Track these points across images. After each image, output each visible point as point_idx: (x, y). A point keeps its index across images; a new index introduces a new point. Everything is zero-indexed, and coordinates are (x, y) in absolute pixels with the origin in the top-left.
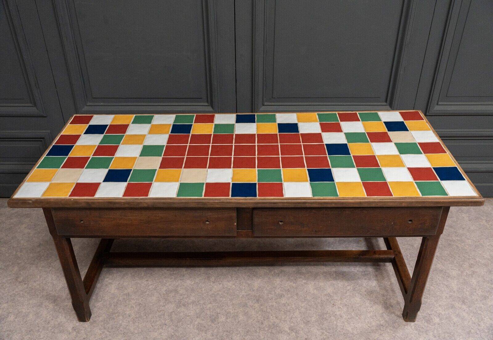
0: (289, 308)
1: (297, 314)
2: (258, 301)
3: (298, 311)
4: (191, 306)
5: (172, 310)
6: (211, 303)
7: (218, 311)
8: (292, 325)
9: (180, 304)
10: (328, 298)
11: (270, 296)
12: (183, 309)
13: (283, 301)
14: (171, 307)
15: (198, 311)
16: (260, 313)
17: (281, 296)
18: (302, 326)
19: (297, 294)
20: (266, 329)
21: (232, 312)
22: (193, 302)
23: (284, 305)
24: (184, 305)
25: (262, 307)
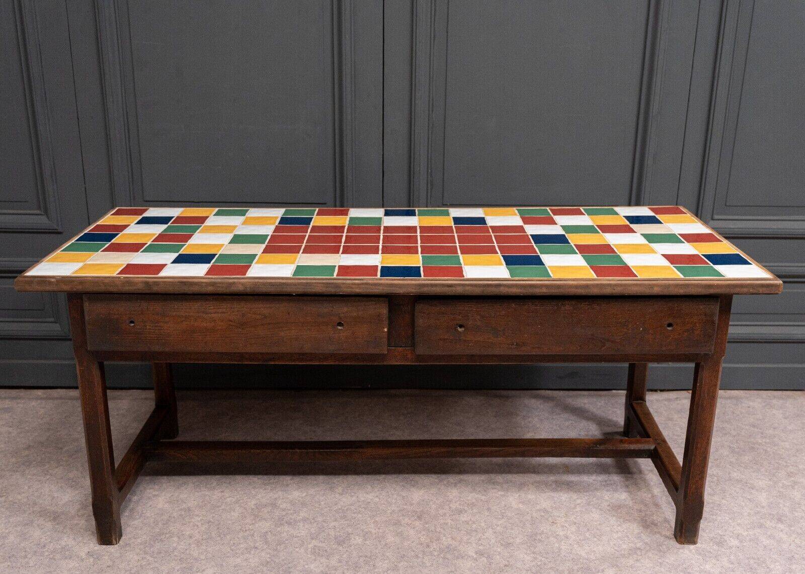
0: (474, 526)
1: (489, 533)
2: (420, 518)
3: (490, 531)
4: (301, 524)
5: (265, 530)
6: (336, 520)
7: (350, 530)
8: (481, 548)
9: (280, 522)
10: (543, 514)
11: (441, 512)
12: (286, 528)
13: (464, 518)
14: (264, 526)
15: (313, 530)
16: (423, 533)
17: (460, 512)
18: (499, 550)
19: (489, 509)
20: (436, 553)
21: (373, 531)
22: (305, 520)
23: (467, 523)
24: (289, 523)
25: (427, 526)
